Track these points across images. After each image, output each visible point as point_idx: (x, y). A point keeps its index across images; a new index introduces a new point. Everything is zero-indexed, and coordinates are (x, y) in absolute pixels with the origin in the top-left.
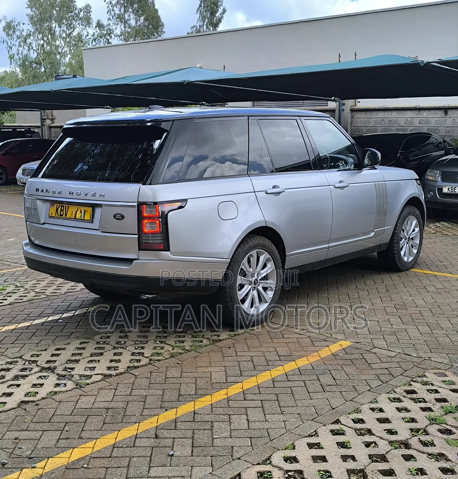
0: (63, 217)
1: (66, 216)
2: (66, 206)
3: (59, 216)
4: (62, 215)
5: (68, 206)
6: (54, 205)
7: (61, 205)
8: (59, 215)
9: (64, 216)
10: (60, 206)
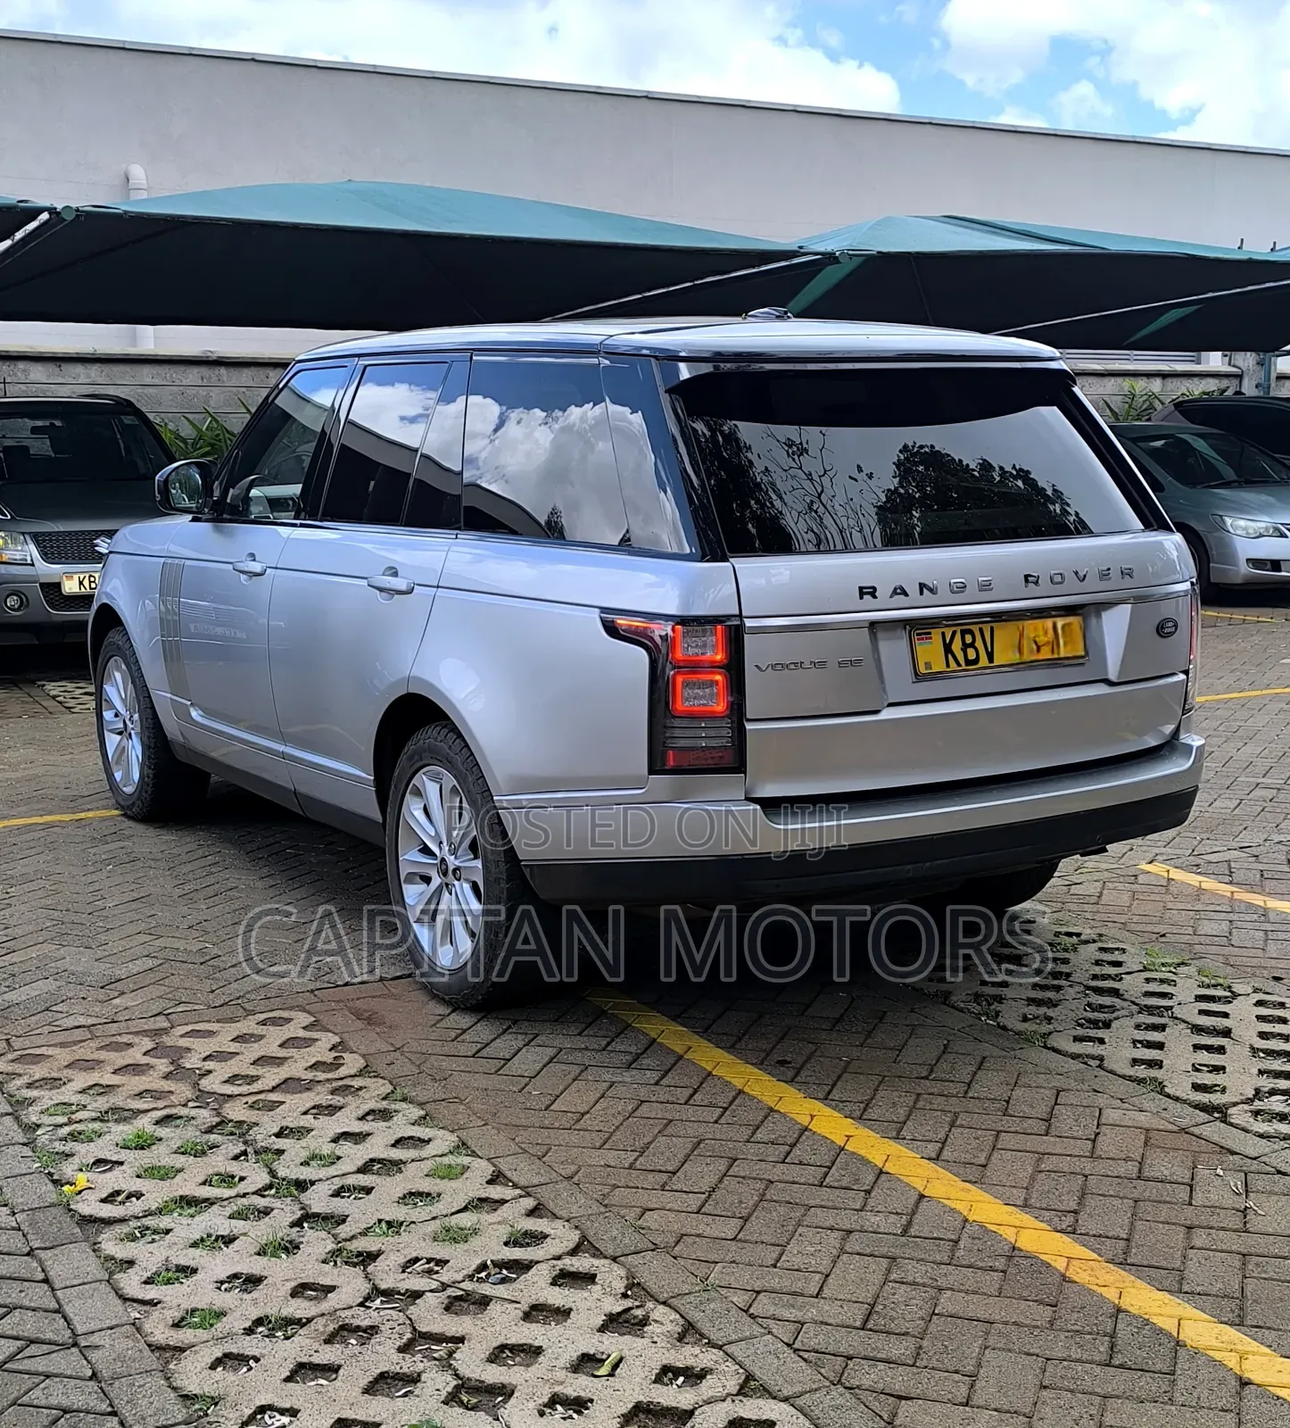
0: (981, 664)
1: (991, 659)
2: (981, 630)
3: (964, 667)
4: (976, 661)
5: (992, 629)
6: (930, 633)
7: (958, 629)
8: (962, 661)
9: (984, 661)
10: (954, 633)
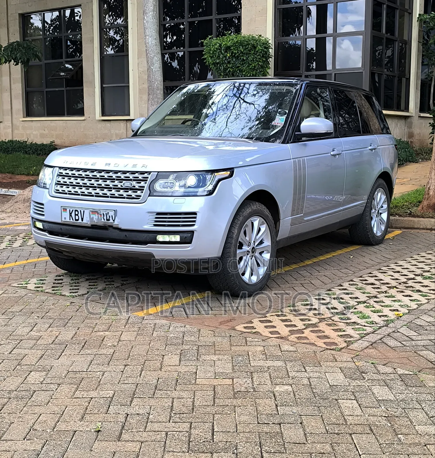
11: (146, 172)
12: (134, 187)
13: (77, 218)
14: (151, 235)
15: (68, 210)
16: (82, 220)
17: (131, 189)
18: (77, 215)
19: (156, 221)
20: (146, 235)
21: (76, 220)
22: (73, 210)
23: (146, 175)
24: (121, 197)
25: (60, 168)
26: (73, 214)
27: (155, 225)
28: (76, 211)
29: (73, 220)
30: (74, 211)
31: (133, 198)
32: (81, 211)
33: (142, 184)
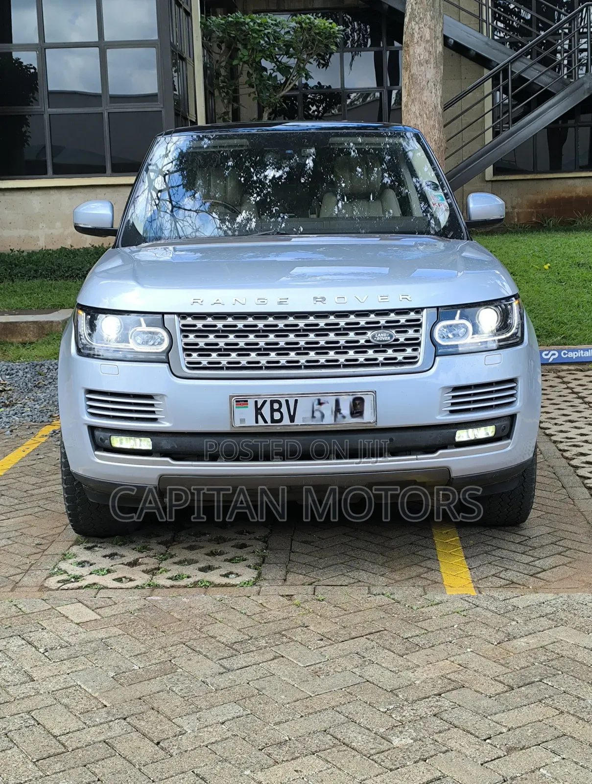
11: (412, 310)
12: (397, 340)
13: (277, 416)
14: (445, 432)
15: (251, 403)
16: (292, 419)
17: (389, 346)
18: (279, 410)
19: (453, 404)
20: (435, 433)
21: (273, 421)
22: (265, 402)
23: (412, 315)
24: (371, 363)
25: (183, 316)
26: (266, 411)
27: (452, 412)
28: (272, 402)
29: (266, 422)
30: (268, 405)
31: (401, 364)
32: (287, 401)
33: (411, 333)
